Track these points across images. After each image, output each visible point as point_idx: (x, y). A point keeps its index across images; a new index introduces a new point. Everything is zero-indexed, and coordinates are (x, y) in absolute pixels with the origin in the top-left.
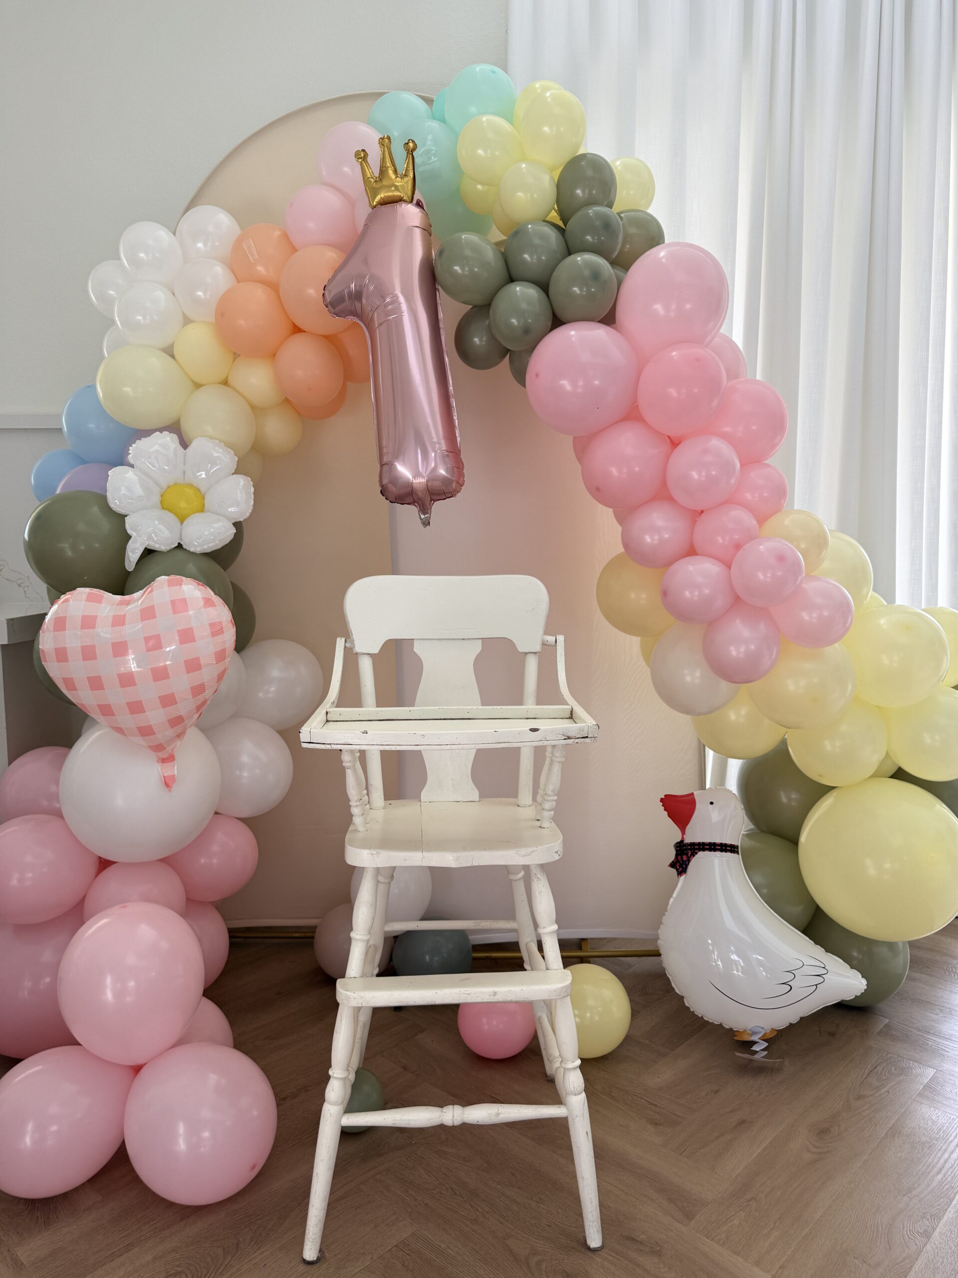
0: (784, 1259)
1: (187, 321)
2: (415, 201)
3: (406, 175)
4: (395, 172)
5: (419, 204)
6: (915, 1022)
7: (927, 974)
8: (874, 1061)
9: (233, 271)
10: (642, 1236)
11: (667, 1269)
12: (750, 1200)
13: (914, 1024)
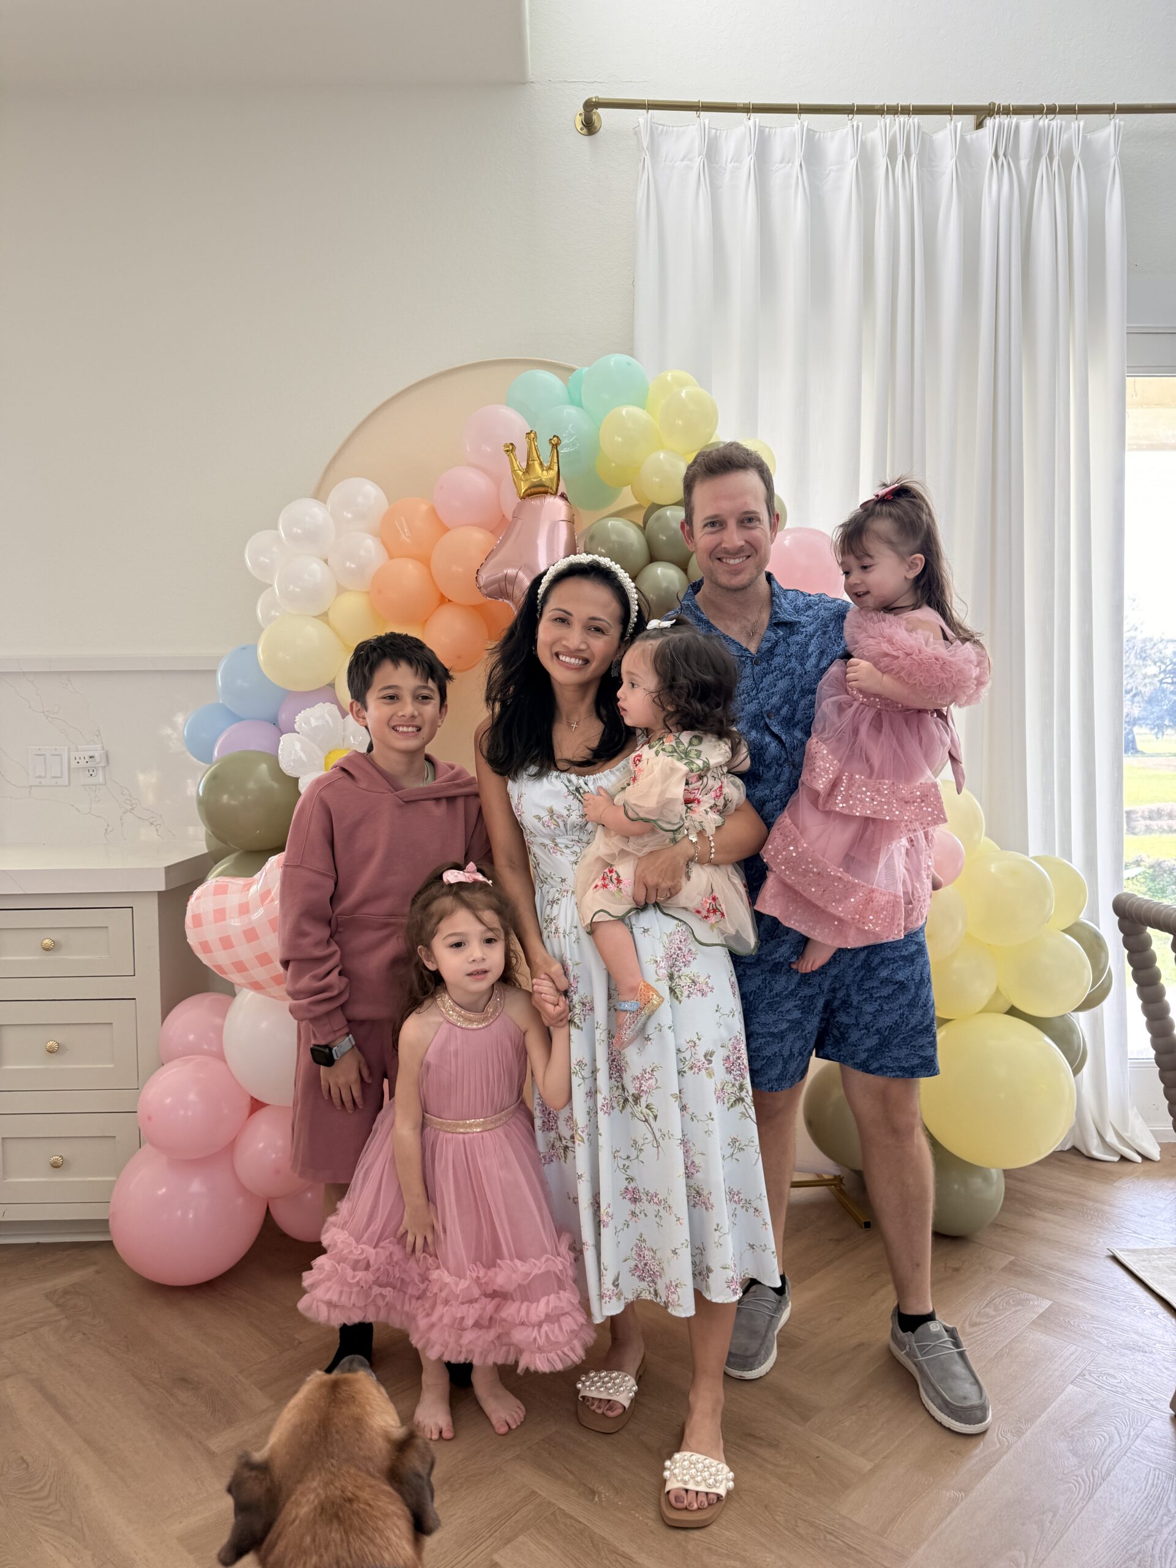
0: (888, 1451)
1: (341, 590)
2: (559, 494)
3: (550, 468)
4: (541, 464)
5: (563, 496)
6: (1040, 1259)
7: (1060, 1215)
8: (993, 1294)
9: (384, 543)
10: (762, 1434)
11: (782, 1458)
12: (861, 1407)
13: (1039, 1261)
